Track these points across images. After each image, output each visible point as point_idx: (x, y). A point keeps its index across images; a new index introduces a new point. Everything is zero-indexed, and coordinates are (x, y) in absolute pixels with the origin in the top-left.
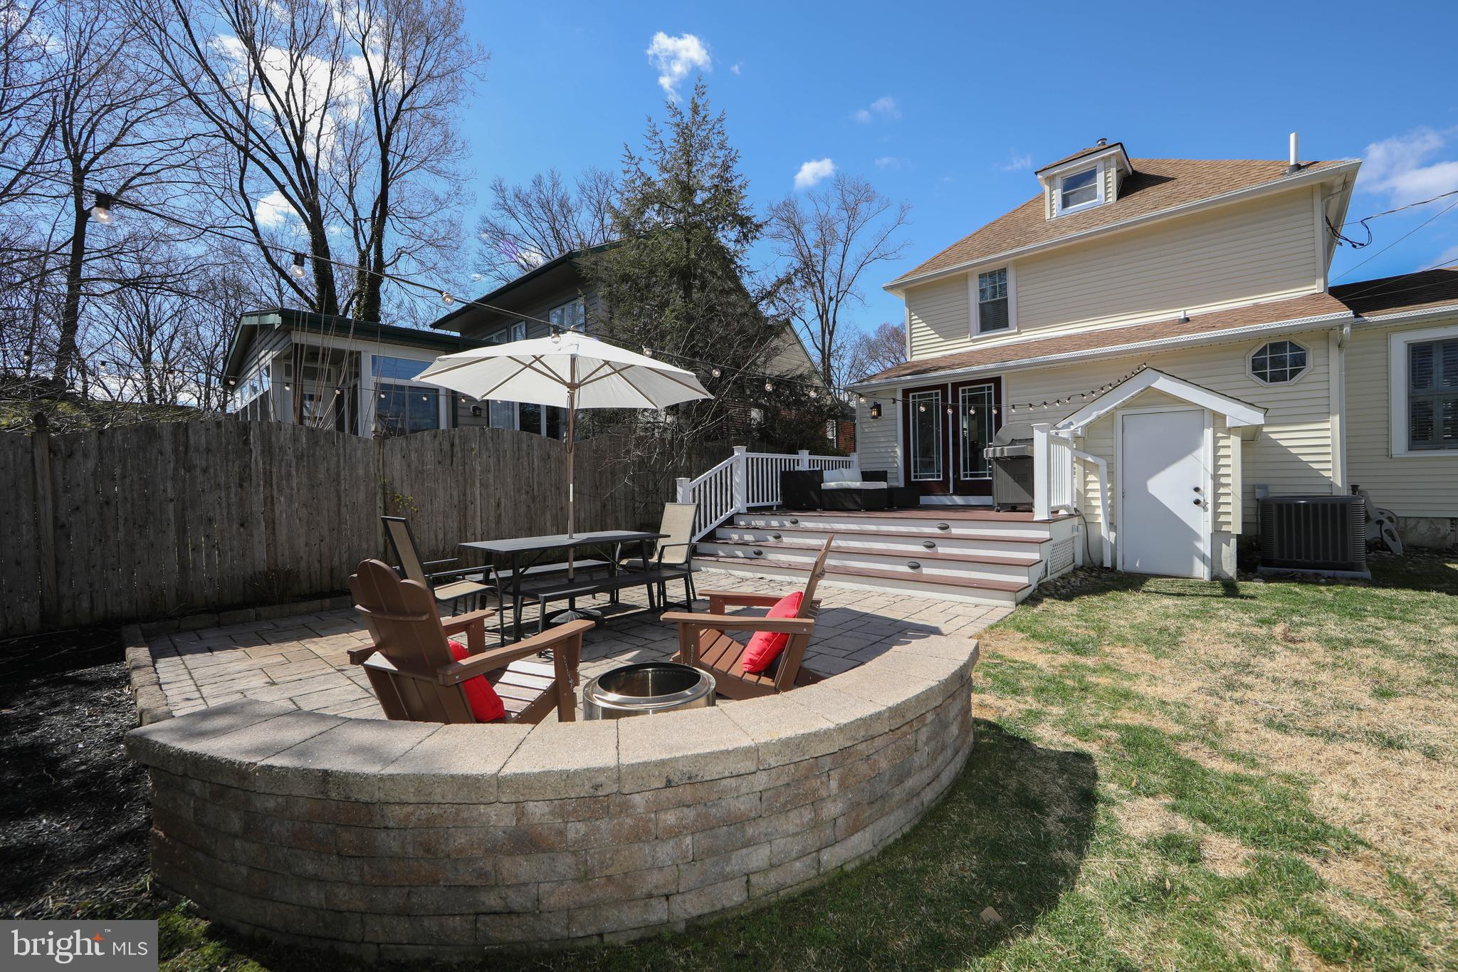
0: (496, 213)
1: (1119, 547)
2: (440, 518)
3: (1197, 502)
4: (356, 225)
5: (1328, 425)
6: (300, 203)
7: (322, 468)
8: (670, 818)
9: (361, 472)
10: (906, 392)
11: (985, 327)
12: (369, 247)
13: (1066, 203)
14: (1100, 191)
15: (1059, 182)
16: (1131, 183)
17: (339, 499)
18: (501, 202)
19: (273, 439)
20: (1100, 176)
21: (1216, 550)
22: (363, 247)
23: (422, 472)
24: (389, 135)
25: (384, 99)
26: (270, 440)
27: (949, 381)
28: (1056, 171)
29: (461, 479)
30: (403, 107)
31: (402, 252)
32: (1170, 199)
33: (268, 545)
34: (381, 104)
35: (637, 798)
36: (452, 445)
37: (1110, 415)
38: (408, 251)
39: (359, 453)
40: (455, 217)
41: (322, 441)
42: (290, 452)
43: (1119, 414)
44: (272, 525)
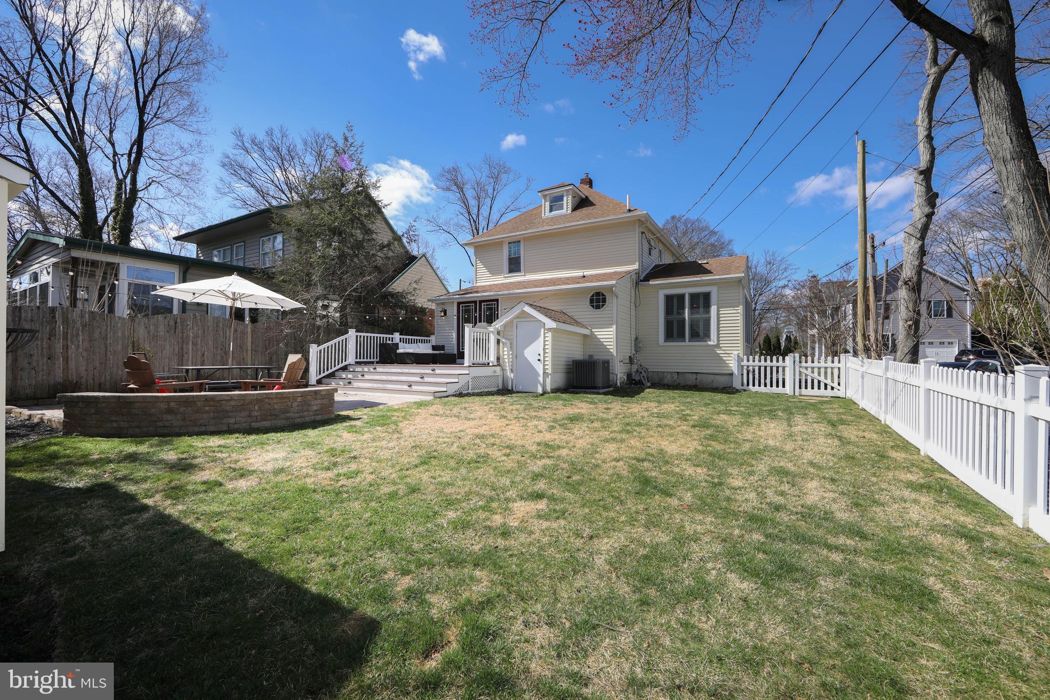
0: (236, 152)
1: (514, 381)
2: (167, 360)
3: (539, 360)
4: (114, 159)
5: (612, 329)
6: (69, 144)
7: (97, 332)
8: (207, 408)
9: (120, 334)
10: (459, 304)
11: (511, 271)
12: (125, 177)
13: (551, 210)
14: (565, 206)
15: (548, 198)
16: (582, 203)
17: (106, 348)
18: (240, 144)
19: (69, 316)
20: (565, 198)
21: (544, 381)
22: (121, 176)
23: (157, 336)
24: (145, 103)
25: (142, 78)
26: (67, 317)
27: (478, 299)
28: (547, 193)
29: (180, 340)
30: (158, 83)
31: (153, 181)
32: (588, 216)
33: (64, 369)
34: (140, 80)
35: (198, 403)
36: (176, 323)
37: (511, 321)
38: (158, 180)
39: (119, 325)
40: (197, 161)
41: (98, 318)
42: (79, 323)
43: (515, 321)
44: (66, 360)
